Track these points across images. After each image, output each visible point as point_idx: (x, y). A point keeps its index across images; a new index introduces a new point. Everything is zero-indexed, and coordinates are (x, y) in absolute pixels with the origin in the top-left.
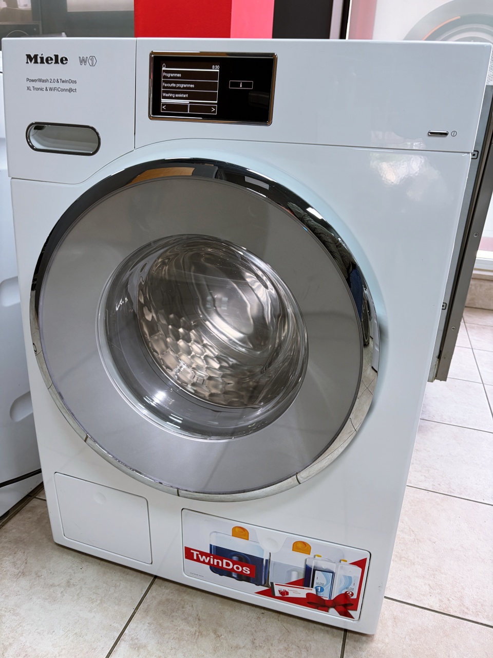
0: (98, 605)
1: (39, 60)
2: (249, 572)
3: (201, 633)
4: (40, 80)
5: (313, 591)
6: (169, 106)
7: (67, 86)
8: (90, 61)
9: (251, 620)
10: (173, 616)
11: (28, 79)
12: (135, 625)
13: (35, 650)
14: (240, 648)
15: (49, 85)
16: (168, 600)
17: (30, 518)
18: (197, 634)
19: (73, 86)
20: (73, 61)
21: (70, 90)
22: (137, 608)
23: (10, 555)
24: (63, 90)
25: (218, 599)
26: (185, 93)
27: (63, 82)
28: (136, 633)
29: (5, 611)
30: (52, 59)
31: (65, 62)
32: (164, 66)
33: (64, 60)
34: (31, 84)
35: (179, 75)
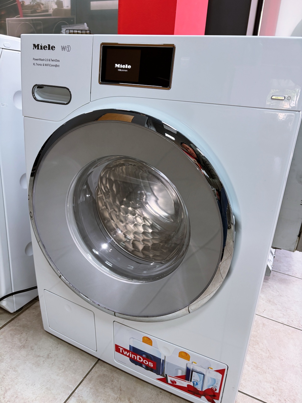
0: (62, 372)
1: (40, 48)
2: (152, 366)
3: (120, 399)
4: (40, 60)
5: (192, 384)
7: (54, 63)
8: (67, 49)
9: (152, 395)
10: (105, 386)
11: (34, 59)
12: (82, 388)
13: (22, 394)
15: (45, 62)
16: (104, 375)
17: (34, 313)
18: (118, 399)
19: (57, 63)
20: (58, 48)
21: (56, 66)
22: (85, 377)
23: (19, 334)
24: (52, 66)
25: (135, 378)
27: (53, 61)
28: (82, 393)
29: (10, 368)
30: (46, 47)
31: (53, 49)
33: (53, 48)
34: (36, 62)
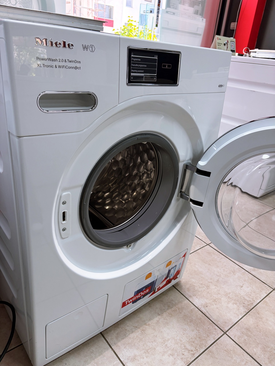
2: (148, 291)
3: (143, 330)
5: (169, 278)
6: (135, 77)
7: (73, 65)
10: (128, 336)
11: (38, 58)
14: (159, 321)
15: (58, 63)
16: (117, 334)
19: (78, 65)
21: (76, 68)
24: (70, 68)
26: (142, 70)
27: (70, 62)
28: (126, 356)
30: (60, 44)
31: (71, 47)
32: (132, 54)
34: (41, 62)
35: (140, 60)
